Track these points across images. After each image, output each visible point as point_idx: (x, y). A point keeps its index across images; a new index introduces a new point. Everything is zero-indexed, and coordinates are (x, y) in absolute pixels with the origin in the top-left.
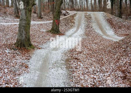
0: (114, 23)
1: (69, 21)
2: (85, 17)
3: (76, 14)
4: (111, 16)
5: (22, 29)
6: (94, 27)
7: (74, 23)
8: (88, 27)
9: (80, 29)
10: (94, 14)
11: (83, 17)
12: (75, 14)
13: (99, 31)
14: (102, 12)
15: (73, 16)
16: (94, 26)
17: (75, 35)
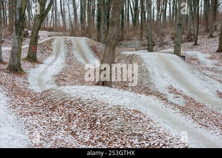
0: (99, 50)
1: (46, 48)
2: (65, 43)
3: (54, 38)
4: (95, 43)
5: (14, 56)
6: (76, 56)
7: (52, 50)
8: (69, 55)
9: (59, 57)
10: (75, 40)
11: (63, 43)
12: (52, 39)
13: (81, 60)
14: (85, 38)
15: (50, 42)
16: (76, 54)
17: (55, 63)
